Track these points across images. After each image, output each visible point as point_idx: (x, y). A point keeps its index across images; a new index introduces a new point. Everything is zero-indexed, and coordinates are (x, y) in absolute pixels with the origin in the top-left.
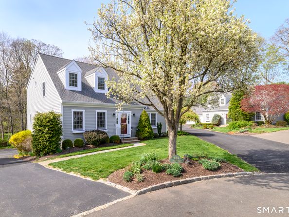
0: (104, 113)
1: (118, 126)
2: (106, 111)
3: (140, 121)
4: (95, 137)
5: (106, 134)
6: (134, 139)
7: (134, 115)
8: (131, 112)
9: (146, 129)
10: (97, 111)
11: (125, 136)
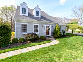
0: (38, 26)
1: (45, 31)
2: (39, 25)
3: (55, 29)
4: (30, 37)
5: (37, 35)
6: (52, 38)
7: (52, 26)
8: (50, 25)
9: (58, 33)
10: (34, 24)
11: (47, 36)
